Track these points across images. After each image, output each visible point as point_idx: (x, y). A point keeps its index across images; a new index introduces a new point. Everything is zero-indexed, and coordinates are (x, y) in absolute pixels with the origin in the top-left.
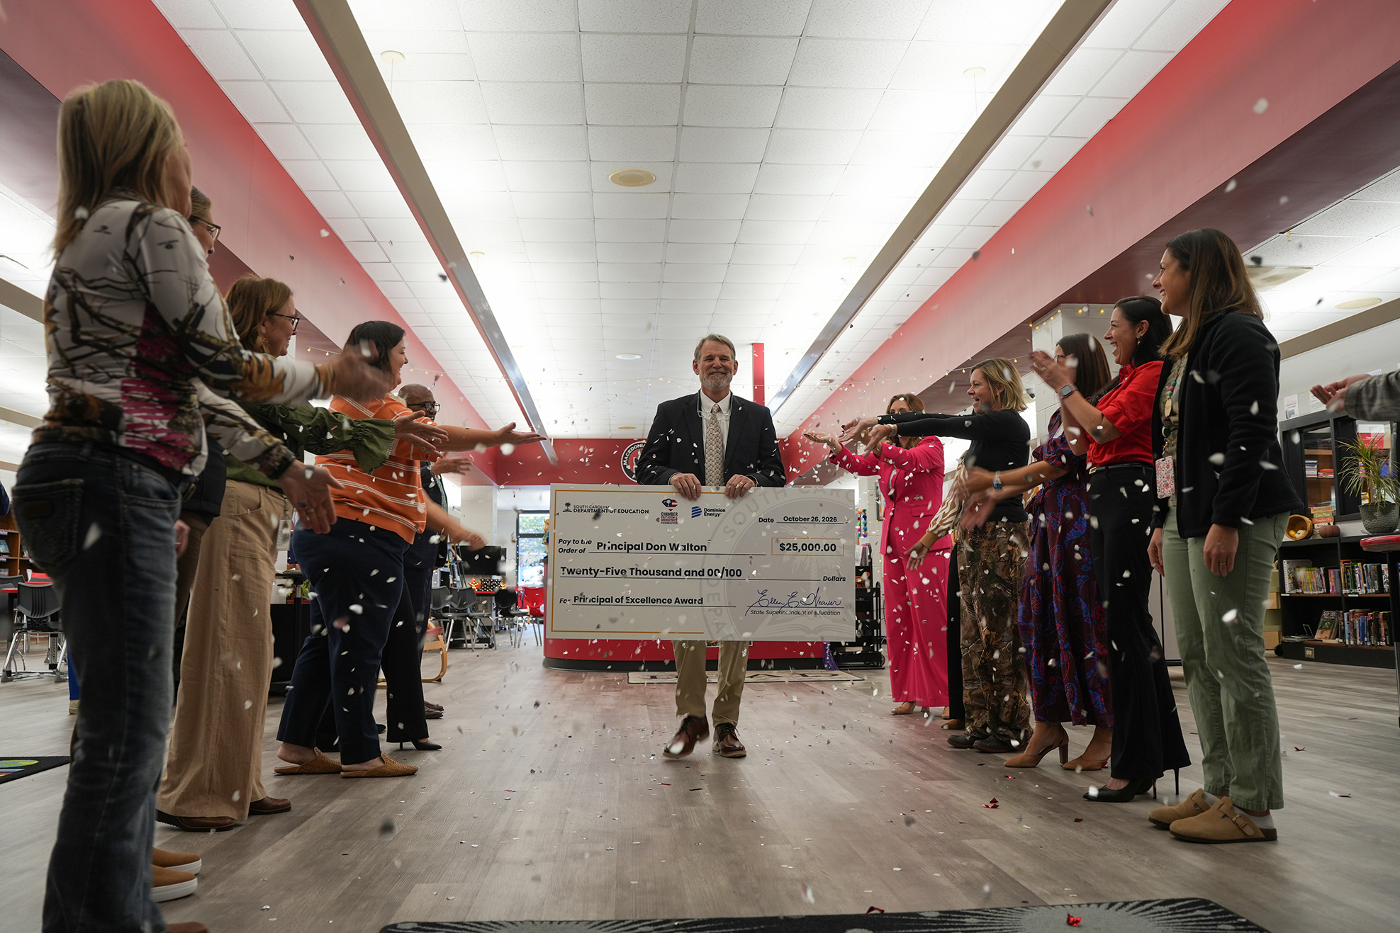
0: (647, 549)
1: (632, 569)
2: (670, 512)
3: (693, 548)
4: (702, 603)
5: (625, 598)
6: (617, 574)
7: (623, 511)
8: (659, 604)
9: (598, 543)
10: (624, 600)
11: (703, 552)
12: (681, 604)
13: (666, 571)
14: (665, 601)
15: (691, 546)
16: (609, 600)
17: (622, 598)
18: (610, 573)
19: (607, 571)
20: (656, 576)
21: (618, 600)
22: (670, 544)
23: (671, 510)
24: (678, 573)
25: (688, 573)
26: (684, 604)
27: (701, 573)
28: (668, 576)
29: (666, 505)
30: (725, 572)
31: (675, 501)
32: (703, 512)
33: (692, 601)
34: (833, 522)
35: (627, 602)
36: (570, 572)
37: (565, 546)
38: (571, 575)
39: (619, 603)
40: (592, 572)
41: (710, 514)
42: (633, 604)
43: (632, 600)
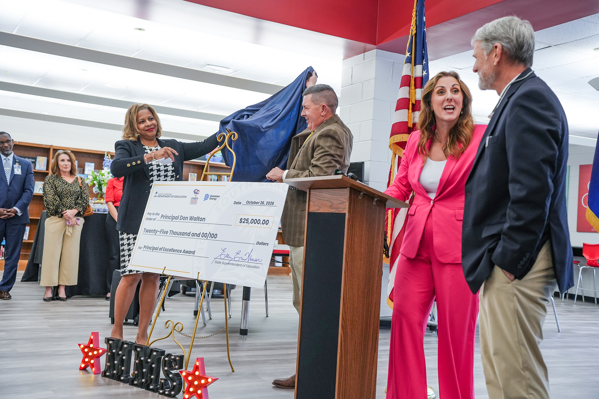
0: (180, 219)
1: (171, 231)
2: (195, 197)
3: (199, 219)
4: (194, 254)
5: (163, 248)
6: (164, 234)
7: (176, 197)
8: (176, 253)
9: (162, 215)
11: (203, 222)
12: (185, 254)
13: (184, 233)
14: (179, 251)
15: (199, 218)
16: (156, 249)
17: (162, 248)
18: (161, 233)
19: (161, 232)
20: (179, 236)
22: (190, 216)
23: (196, 196)
24: (188, 234)
25: (194, 235)
27: (198, 235)
28: (184, 236)
29: (195, 192)
30: (210, 235)
31: (198, 191)
32: (210, 197)
33: (190, 252)
34: (272, 205)
35: (163, 251)
36: (147, 231)
37: (149, 217)
38: (147, 233)
39: (160, 251)
40: (155, 231)
41: (212, 199)
42: (165, 252)
43: (166, 249)
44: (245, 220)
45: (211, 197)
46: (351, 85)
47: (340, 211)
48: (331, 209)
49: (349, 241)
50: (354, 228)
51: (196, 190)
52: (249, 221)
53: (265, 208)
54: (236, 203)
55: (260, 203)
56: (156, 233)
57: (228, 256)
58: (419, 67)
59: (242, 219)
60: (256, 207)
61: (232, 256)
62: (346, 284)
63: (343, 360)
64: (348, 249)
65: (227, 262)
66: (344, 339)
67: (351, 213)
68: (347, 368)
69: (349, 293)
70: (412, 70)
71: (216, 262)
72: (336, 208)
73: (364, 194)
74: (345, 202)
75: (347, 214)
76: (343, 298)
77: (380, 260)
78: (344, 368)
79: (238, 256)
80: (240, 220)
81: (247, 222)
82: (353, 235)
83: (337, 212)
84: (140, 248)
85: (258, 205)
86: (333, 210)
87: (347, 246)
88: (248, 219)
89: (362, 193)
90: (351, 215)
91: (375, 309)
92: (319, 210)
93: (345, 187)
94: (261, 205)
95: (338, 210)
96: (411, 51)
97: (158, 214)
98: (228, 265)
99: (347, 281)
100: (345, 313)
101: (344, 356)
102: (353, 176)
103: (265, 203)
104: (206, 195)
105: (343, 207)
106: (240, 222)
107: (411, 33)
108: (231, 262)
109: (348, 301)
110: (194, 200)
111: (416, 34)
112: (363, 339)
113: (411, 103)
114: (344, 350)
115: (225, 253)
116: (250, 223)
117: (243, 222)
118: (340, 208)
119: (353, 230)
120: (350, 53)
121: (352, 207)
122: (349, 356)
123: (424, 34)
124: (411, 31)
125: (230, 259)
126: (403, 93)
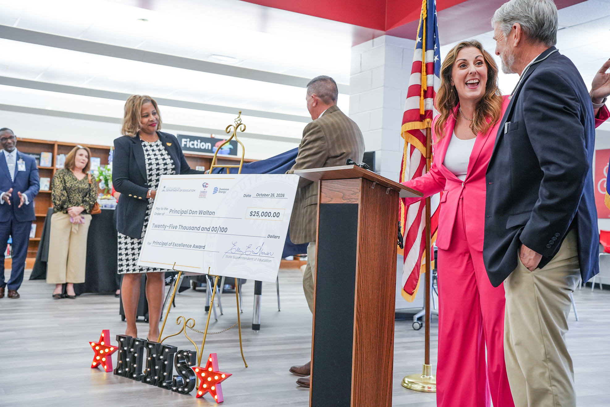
0: (189, 214)
1: (180, 225)
2: (204, 190)
3: (209, 213)
4: (204, 248)
6: (173, 228)
7: (184, 191)
8: (186, 248)
9: (171, 209)
10: (172, 244)
11: (213, 216)
13: (194, 227)
14: (189, 246)
16: (166, 244)
19: (170, 227)
20: (189, 230)
21: (170, 244)
22: (200, 211)
23: (205, 189)
24: (198, 229)
25: (203, 229)
26: (196, 249)
27: (208, 229)
28: (194, 231)
29: (203, 186)
30: (220, 229)
31: (207, 184)
32: (219, 190)
33: (200, 247)
34: (282, 197)
35: (173, 246)
36: (156, 226)
37: (157, 212)
38: (155, 228)
39: (170, 246)
40: (164, 226)
41: (222, 192)
42: (175, 247)
43: (175, 245)
44: (255, 213)
45: (221, 191)
46: (361, 72)
47: (353, 202)
48: (344, 200)
49: (362, 233)
50: (367, 220)
51: (204, 183)
52: (260, 214)
53: (275, 200)
54: (246, 196)
55: (270, 196)
56: (165, 227)
57: (239, 250)
58: (430, 53)
59: (252, 212)
60: (266, 199)
61: (243, 249)
62: (360, 276)
63: (359, 353)
64: (362, 240)
65: (238, 256)
66: (359, 333)
67: (364, 204)
68: (363, 361)
69: (363, 285)
70: (423, 56)
71: (227, 257)
72: (349, 199)
73: (377, 184)
74: (358, 193)
75: (360, 205)
76: (358, 290)
77: (394, 251)
78: (360, 361)
79: (249, 249)
80: (251, 213)
81: (258, 215)
82: (366, 225)
83: (350, 203)
84: (150, 244)
85: (269, 197)
86: (345, 201)
87: (361, 237)
88: (259, 212)
89: (374, 183)
90: (364, 205)
91: (390, 300)
92: (331, 201)
93: (357, 177)
94: (271, 197)
95: (350, 200)
96: (422, 37)
97: (167, 209)
98: (240, 259)
99: (361, 273)
100: (360, 305)
101: (360, 349)
102: (365, 166)
103: (276, 195)
104: (215, 188)
105: (356, 198)
106: (250, 215)
107: (421, 18)
108: (242, 256)
109: (362, 293)
110: (203, 194)
111: (426, 19)
112: (378, 332)
113: (422, 89)
114: (359, 343)
115: (236, 247)
116: (261, 216)
117: (253, 215)
118: (352, 199)
119: (367, 221)
120: (359, 39)
121: (364, 198)
122: (364, 349)
123: (435, 18)
124: (421, 16)
125: (241, 253)
126: (414, 79)
